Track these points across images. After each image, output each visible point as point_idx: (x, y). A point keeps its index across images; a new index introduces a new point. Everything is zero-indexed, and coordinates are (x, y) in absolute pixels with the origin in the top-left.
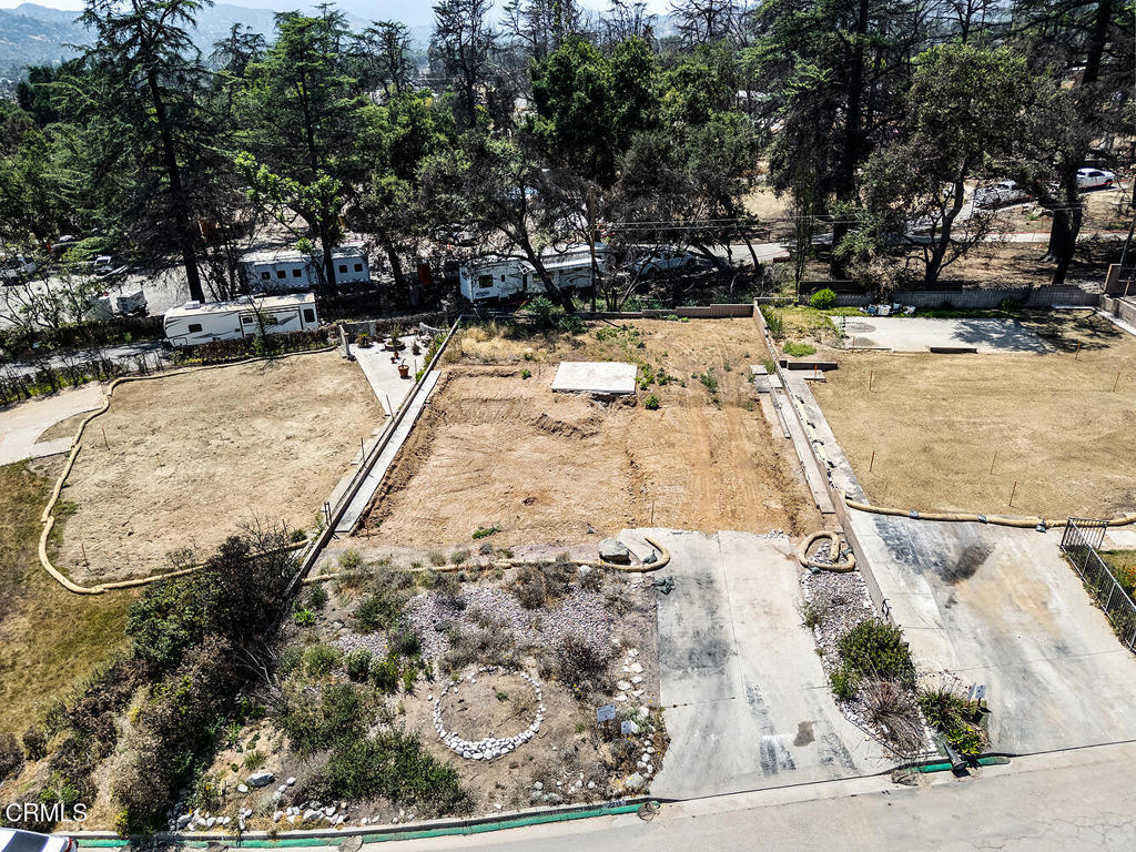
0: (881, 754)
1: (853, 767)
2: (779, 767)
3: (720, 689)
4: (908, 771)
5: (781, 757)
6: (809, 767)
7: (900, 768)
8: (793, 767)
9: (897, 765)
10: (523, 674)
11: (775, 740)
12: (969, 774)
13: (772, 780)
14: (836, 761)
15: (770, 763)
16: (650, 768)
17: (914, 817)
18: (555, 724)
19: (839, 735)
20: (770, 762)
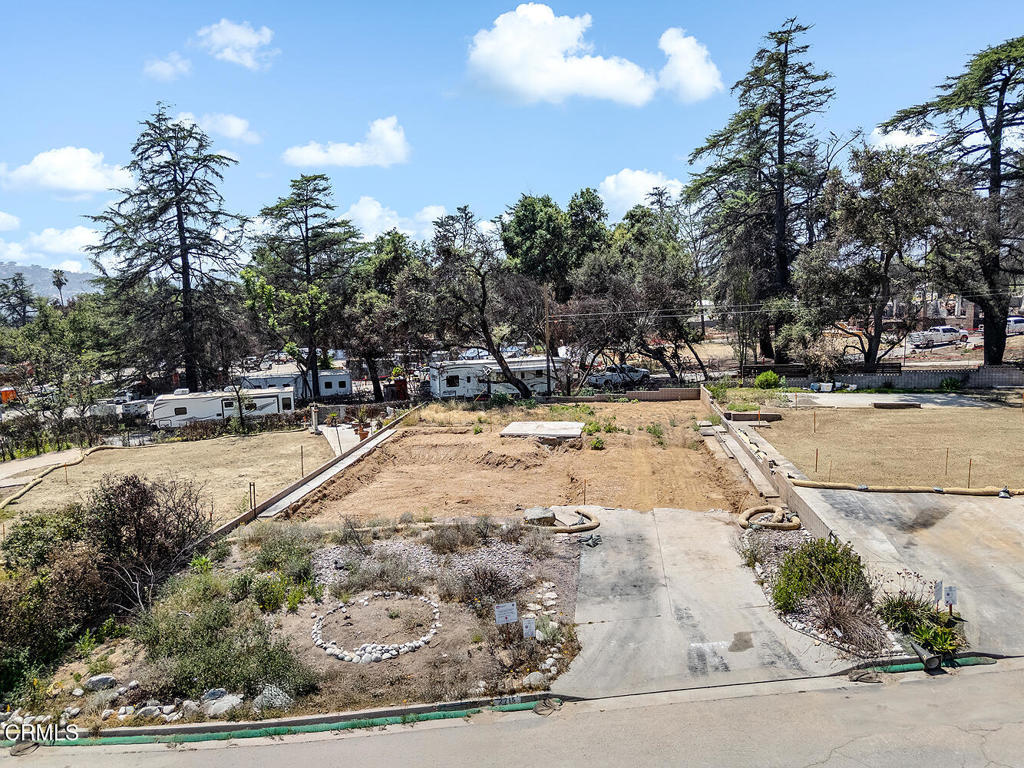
0: (836, 656)
1: (800, 669)
2: (709, 669)
3: (644, 610)
4: (870, 670)
5: (713, 661)
6: (747, 670)
7: (858, 667)
8: (727, 669)
9: (855, 664)
10: (422, 598)
11: (706, 647)
12: (946, 673)
13: (702, 681)
14: (780, 664)
15: (700, 667)
16: (554, 670)
17: (879, 706)
18: (449, 637)
19: (783, 643)
20: (698, 664)
